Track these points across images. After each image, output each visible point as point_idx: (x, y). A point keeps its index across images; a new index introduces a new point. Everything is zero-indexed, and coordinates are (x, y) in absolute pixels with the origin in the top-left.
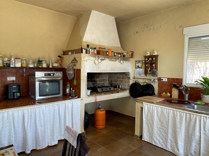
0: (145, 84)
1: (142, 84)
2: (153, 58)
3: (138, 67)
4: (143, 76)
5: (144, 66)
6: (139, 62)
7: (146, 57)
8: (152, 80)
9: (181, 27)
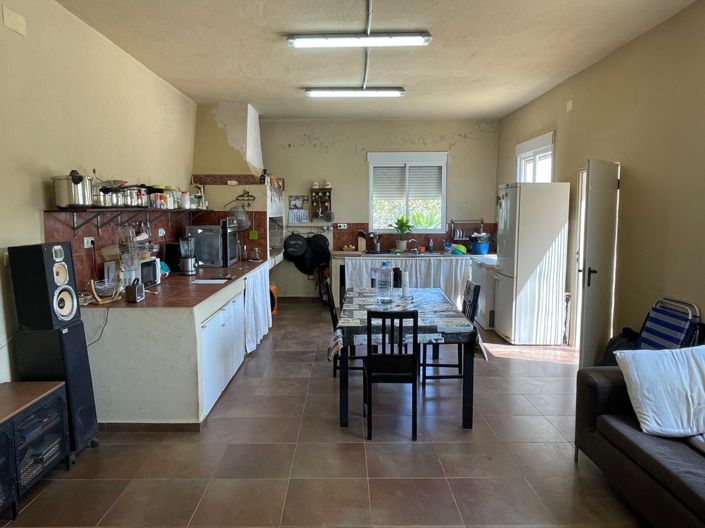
0: (311, 235)
1: (305, 236)
2: (324, 194)
3: (296, 207)
4: (306, 222)
5: (307, 205)
6: (297, 198)
7: (312, 190)
8: (325, 228)
9: (363, 150)
